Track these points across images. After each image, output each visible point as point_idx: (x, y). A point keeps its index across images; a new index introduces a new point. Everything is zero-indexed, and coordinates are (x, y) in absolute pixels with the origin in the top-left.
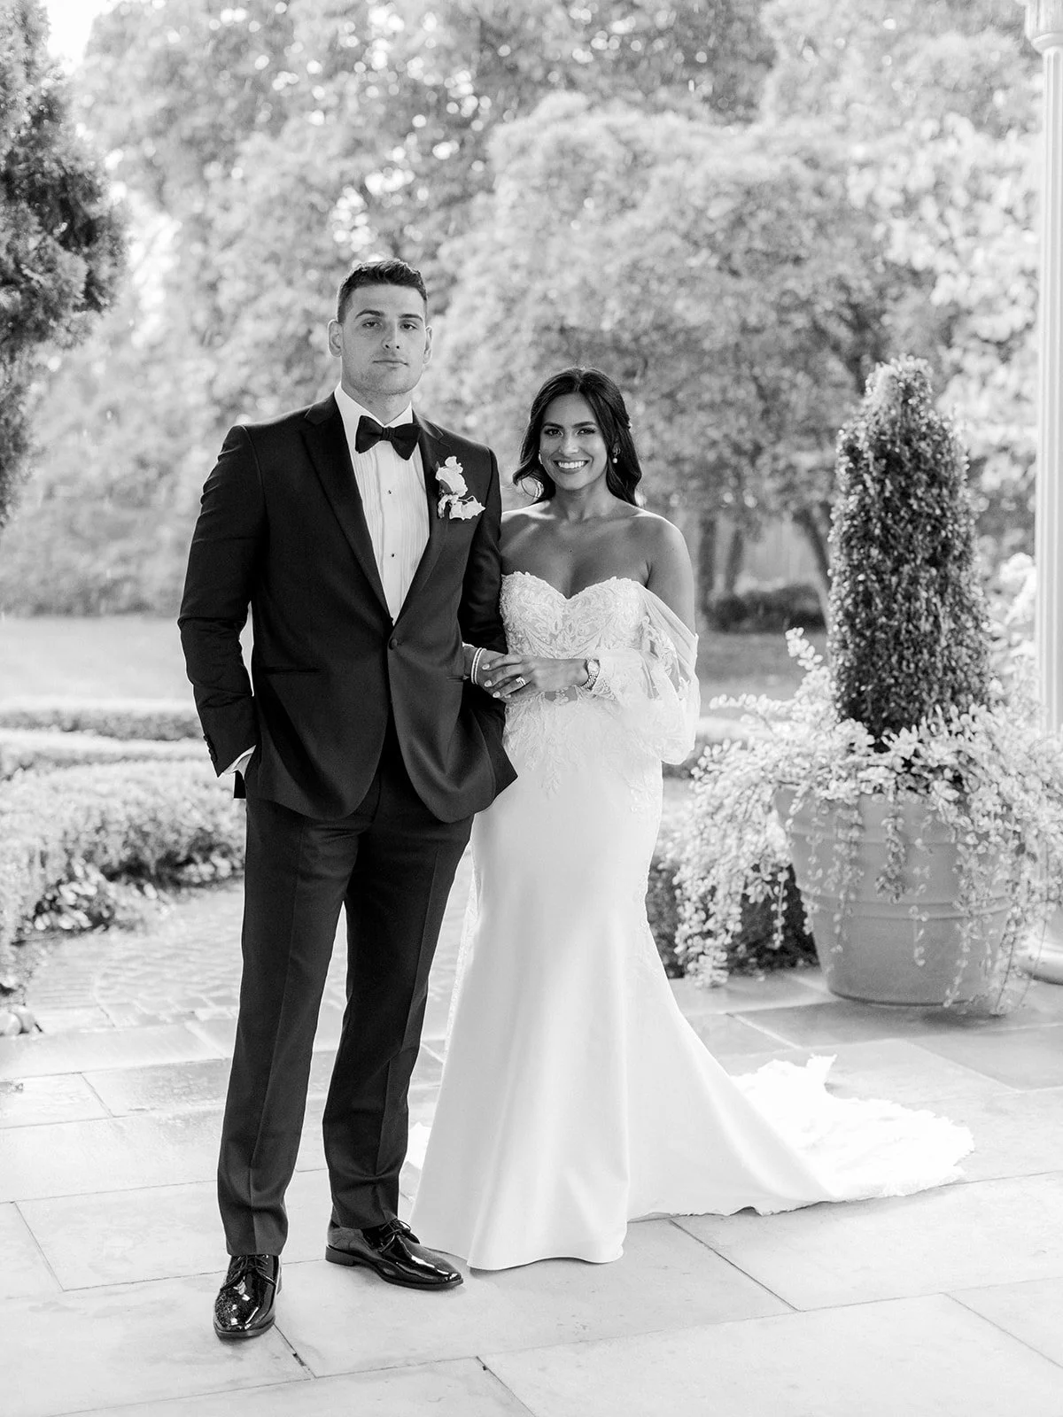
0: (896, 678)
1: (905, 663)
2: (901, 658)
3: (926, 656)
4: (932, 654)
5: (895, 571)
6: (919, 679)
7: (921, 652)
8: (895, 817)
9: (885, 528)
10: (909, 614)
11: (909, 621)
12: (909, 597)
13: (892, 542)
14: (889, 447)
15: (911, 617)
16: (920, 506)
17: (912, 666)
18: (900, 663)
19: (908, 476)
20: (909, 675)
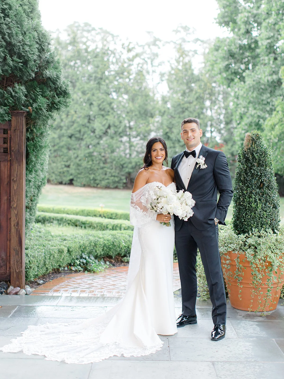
0: (245, 220)
1: (247, 215)
2: (246, 214)
3: (253, 214)
4: (255, 213)
5: (246, 190)
6: (251, 220)
7: (252, 213)
8: (238, 258)
9: (244, 178)
10: (249, 202)
11: (249, 204)
12: (250, 197)
13: (246, 182)
14: (246, 155)
15: (249, 203)
16: (254, 172)
17: (249, 216)
18: (246, 215)
19: (251, 164)
20: (248, 219)
